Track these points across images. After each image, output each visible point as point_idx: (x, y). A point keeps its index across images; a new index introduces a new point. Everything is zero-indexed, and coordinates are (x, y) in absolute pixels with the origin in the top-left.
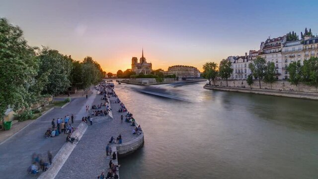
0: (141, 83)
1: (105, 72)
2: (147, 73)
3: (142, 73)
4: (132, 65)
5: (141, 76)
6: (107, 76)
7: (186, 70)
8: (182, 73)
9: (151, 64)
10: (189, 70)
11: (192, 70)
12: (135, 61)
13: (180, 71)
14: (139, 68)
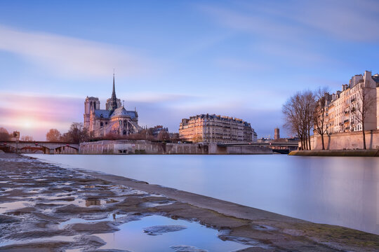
2: (125, 133)
7: (226, 127)
8: (215, 132)
9: (135, 113)
10: (232, 127)
11: (239, 128)
12: (93, 105)
13: (211, 128)
14: (104, 122)
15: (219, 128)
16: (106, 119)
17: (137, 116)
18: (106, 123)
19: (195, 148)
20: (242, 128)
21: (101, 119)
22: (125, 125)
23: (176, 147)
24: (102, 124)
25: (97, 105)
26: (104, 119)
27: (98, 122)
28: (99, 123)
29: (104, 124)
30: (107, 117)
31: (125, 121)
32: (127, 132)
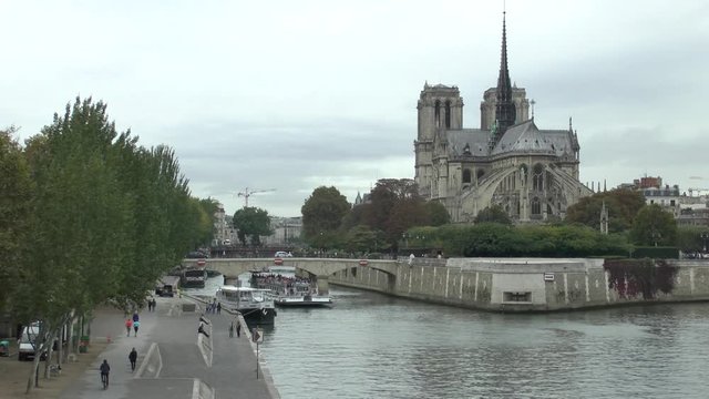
0: (485, 294)
1: (211, 207)
2: (536, 209)
3: (494, 214)
4: (422, 145)
5: (491, 239)
6: (229, 238)
9: (571, 136)
12: (443, 111)
14: (474, 170)
16: (478, 161)
17: (576, 148)
18: (480, 174)
21: (464, 162)
22: (537, 183)
23: (692, 274)
24: (466, 177)
25: (453, 110)
26: (474, 162)
27: (456, 170)
28: (459, 175)
29: (474, 177)
30: (485, 153)
31: (538, 169)
32: (544, 207)
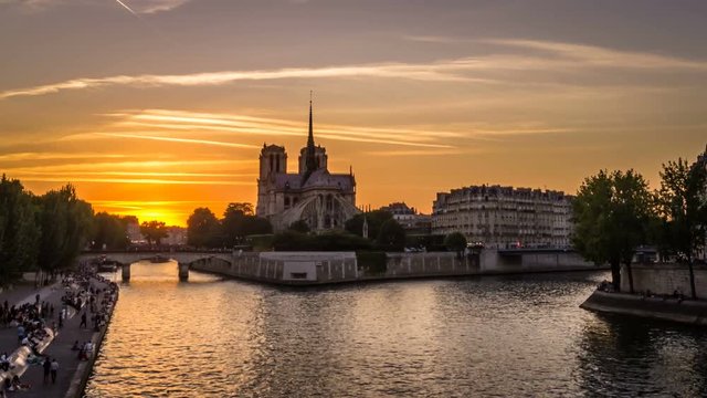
0: (280, 274)
2: (327, 222)
4: (262, 182)
7: (526, 211)
8: (501, 222)
9: (350, 178)
10: (539, 210)
11: (556, 210)
12: (275, 162)
13: (492, 216)
14: (291, 198)
15: (510, 214)
16: (294, 192)
17: (353, 184)
18: (295, 200)
19: (449, 259)
20: (564, 211)
21: (285, 193)
22: (329, 206)
23: (409, 261)
24: (287, 202)
25: (281, 162)
26: (292, 192)
27: (280, 198)
28: (283, 200)
29: (292, 202)
30: (298, 187)
31: (329, 197)
32: (332, 220)
